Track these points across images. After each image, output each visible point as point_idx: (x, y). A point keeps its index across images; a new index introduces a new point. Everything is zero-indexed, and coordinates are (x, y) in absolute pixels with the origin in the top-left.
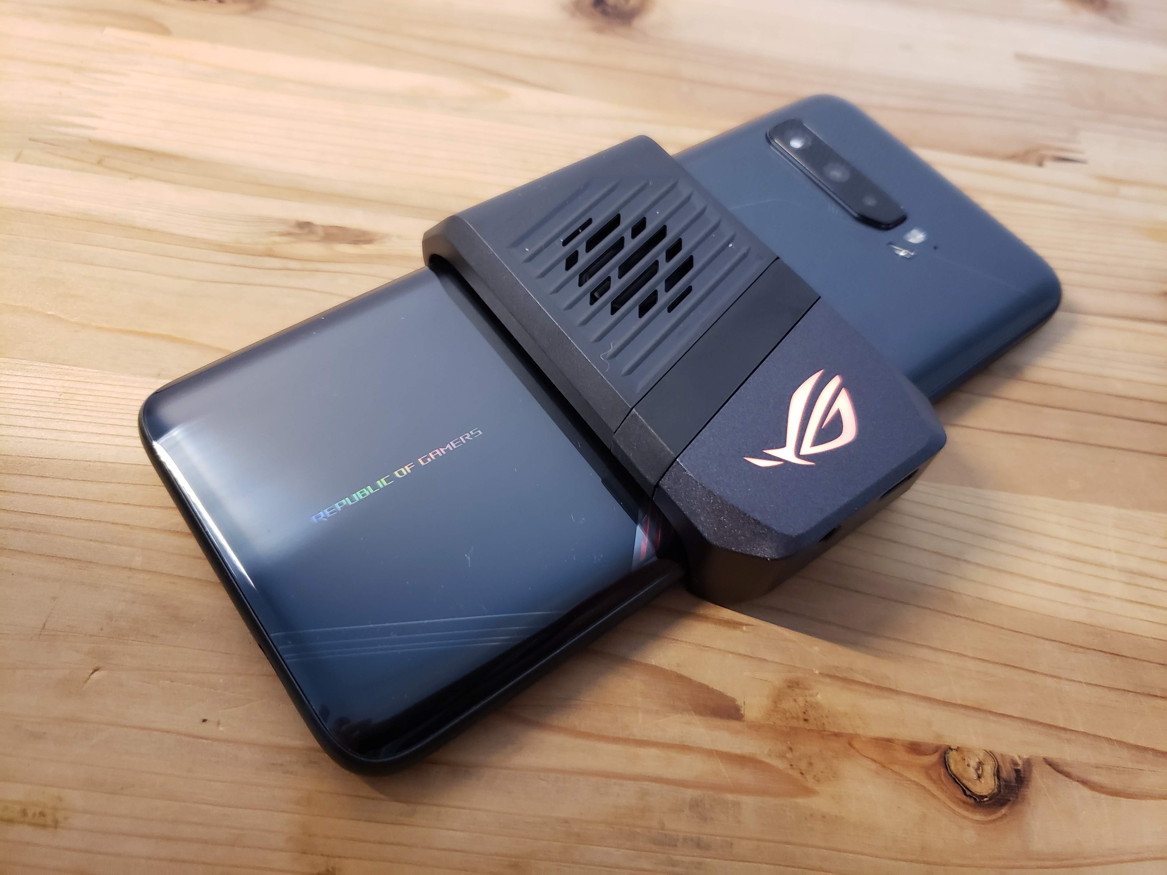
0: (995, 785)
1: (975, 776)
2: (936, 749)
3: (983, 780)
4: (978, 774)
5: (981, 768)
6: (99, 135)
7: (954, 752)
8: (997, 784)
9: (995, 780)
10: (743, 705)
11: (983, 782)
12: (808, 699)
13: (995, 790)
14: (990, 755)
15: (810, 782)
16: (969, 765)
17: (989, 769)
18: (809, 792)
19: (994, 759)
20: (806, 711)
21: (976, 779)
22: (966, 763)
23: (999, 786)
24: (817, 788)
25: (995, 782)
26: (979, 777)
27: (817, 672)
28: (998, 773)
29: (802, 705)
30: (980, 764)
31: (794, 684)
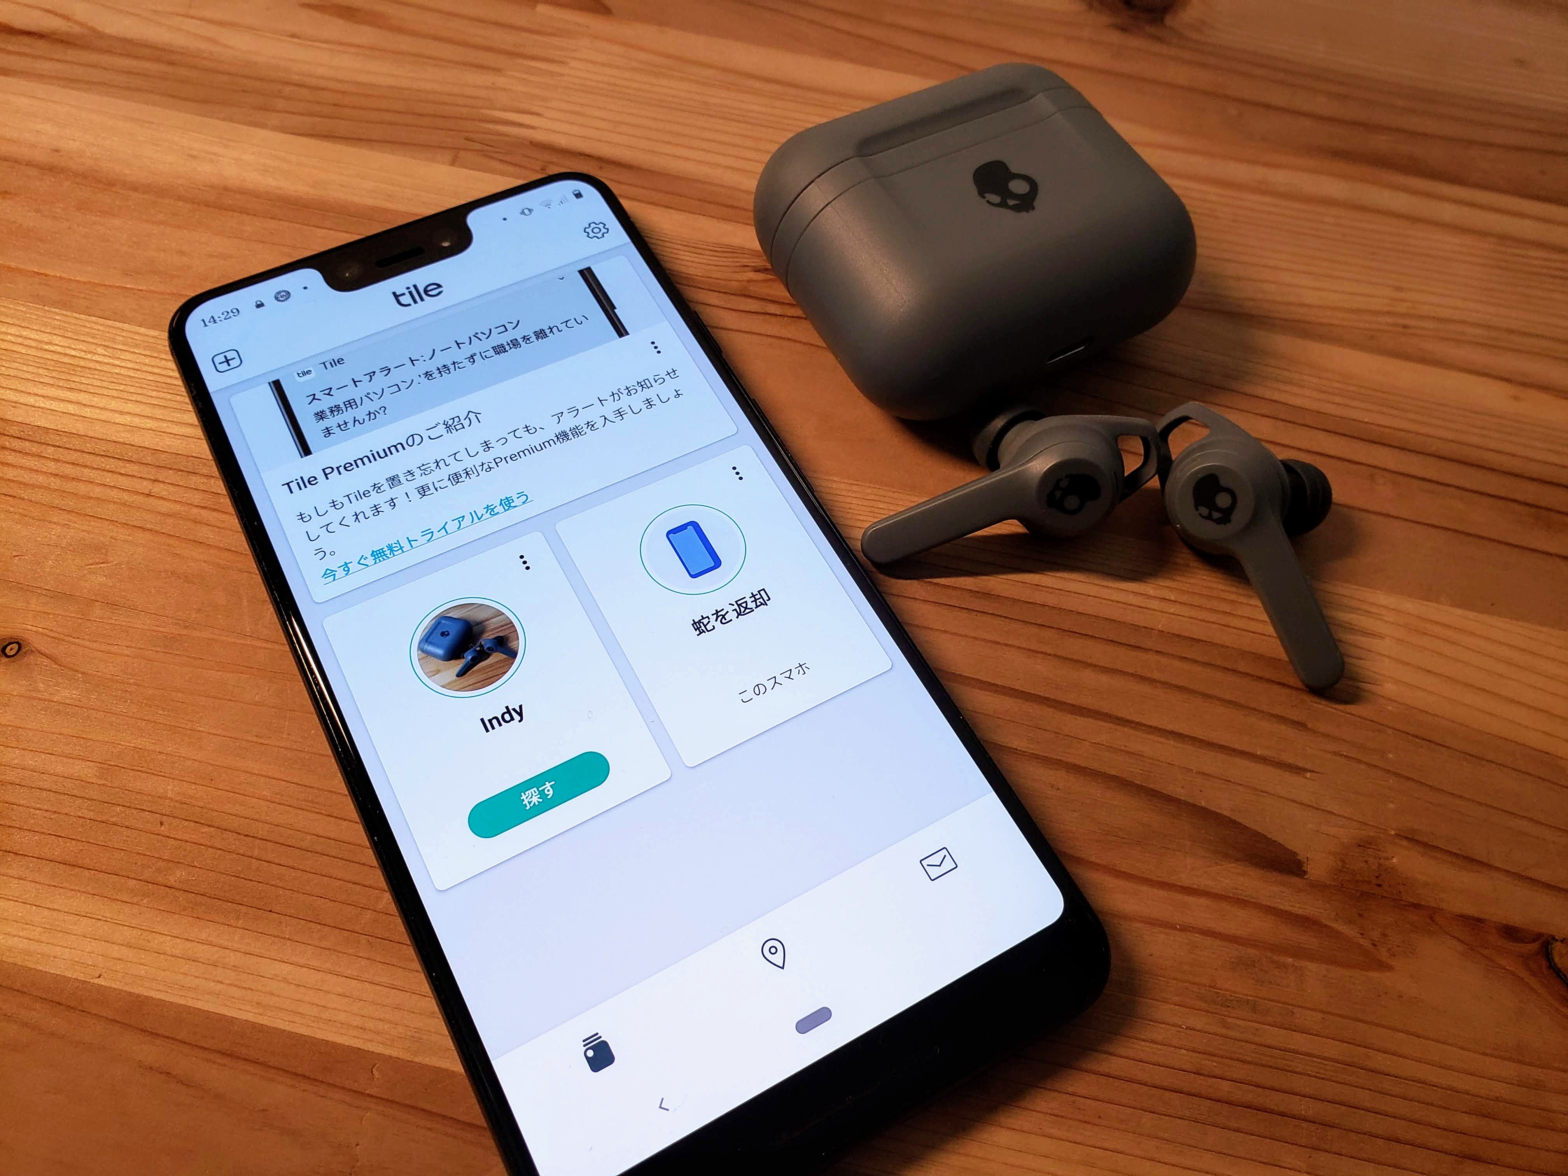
2: (1538, 936)
7: (1559, 944)
10: (1306, 860)
12: (1382, 861)
15: (1384, 955)
18: (1383, 966)
20: (1380, 875)
24: (1393, 963)
27: (1393, 833)
29: (1374, 867)
31: (1364, 844)
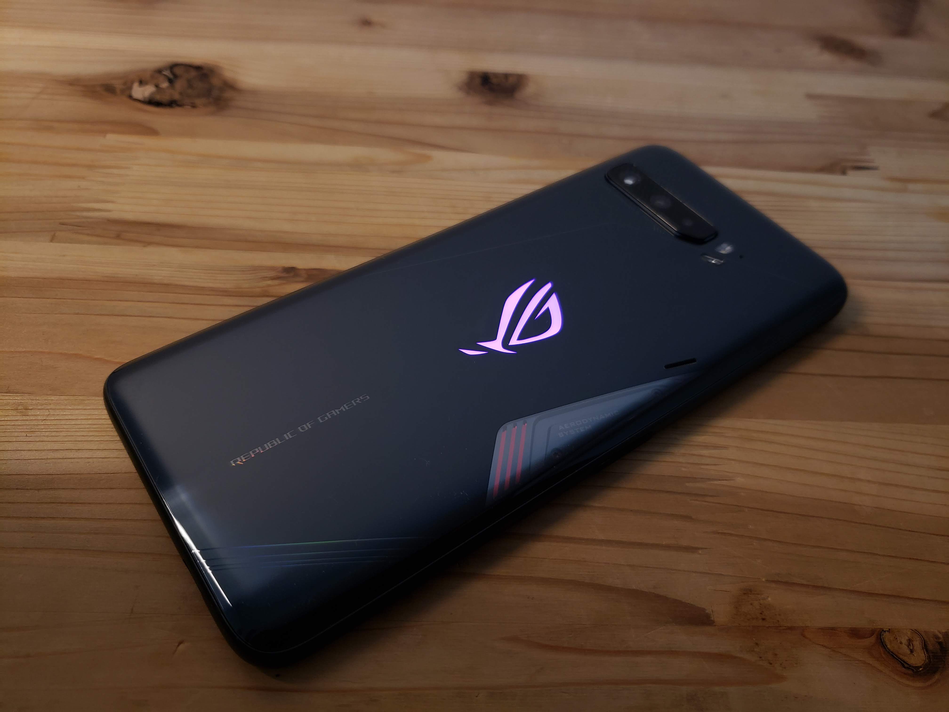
0: (925, 657)
1: (909, 652)
2: (872, 632)
3: (914, 653)
4: (911, 650)
5: (911, 644)
6: (115, 215)
7: (887, 633)
8: (927, 656)
9: (924, 652)
10: (712, 613)
11: (915, 655)
12: (762, 602)
13: (926, 661)
14: (916, 632)
15: (779, 670)
16: (901, 643)
17: (917, 644)
18: (780, 678)
19: (920, 636)
20: (762, 612)
21: (909, 653)
22: (899, 642)
23: (929, 657)
24: (785, 674)
25: (925, 654)
26: (912, 651)
27: (764, 580)
28: (925, 647)
29: (758, 607)
30: (910, 641)
31: (748, 592)
